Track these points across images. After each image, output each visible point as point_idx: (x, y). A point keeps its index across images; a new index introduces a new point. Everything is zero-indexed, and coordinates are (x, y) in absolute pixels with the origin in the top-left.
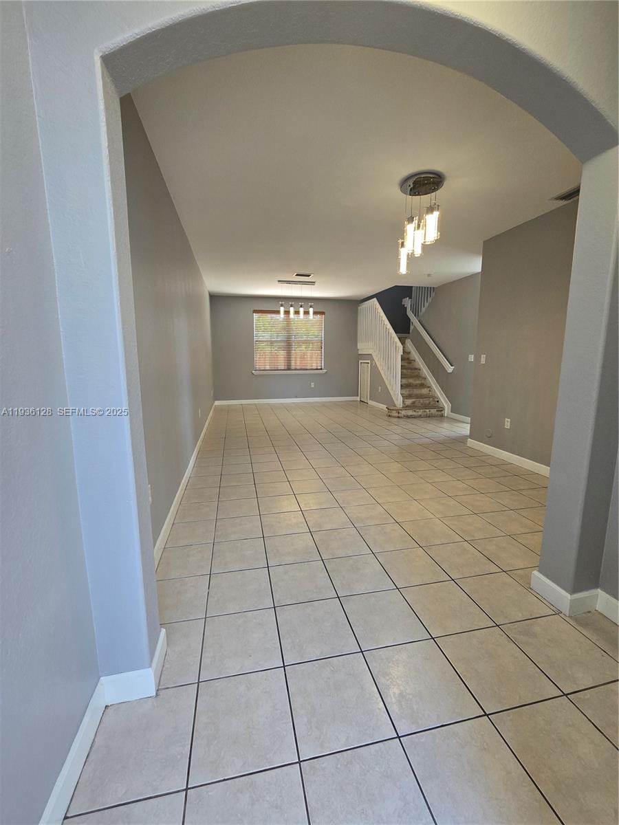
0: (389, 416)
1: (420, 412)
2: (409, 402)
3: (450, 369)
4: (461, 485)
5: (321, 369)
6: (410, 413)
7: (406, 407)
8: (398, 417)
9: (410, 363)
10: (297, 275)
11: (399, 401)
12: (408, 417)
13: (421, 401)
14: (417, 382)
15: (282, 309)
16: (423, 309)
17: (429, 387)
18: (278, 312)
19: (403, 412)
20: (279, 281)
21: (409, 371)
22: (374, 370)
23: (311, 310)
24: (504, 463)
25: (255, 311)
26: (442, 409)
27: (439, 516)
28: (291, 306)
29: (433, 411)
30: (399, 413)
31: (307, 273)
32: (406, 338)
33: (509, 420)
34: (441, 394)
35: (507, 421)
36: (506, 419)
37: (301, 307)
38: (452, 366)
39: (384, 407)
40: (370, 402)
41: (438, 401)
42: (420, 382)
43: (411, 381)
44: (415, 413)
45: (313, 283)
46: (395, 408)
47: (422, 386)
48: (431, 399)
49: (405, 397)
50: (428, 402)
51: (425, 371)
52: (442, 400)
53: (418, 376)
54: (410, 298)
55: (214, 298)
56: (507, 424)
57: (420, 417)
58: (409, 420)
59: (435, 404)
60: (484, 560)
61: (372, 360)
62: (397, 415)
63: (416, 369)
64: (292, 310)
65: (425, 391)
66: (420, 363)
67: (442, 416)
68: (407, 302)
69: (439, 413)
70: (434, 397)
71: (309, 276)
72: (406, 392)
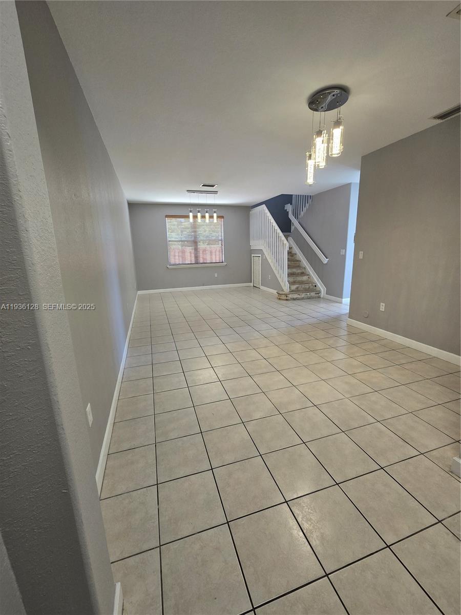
0: (279, 299)
1: (303, 295)
2: (294, 287)
3: (325, 261)
4: (355, 363)
5: (222, 262)
6: (295, 296)
7: (292, 291)
8: (287, 300)
9: (292, 256)
10: (203, 186)
11: (286, 287)
12: (294, 299)
13: (303, 286)
14: (299, 271)
15: (191, 215)
16: (302, 213)
17: (308, 275)
18: (188, 217)
19: (290, 296)
20: (188, 191)
21: (292, 262)
22: (265, 262)
23: (215, 215)
24: (381, 339)
25: (167, 216)
26: (319, 292)
27: (348, 396)
28: (199, 212)
29: (313, 294)
30: (287, 296)
31: (211, 183)
32: (289, 236)
33: (384, 304)
34: (318, 280)
35: (382, 305)
36: (382, 304)
37: (207, 212)
38: (327, 258)
39: (275, 292)
40: (262, 287)
41: (315, 286)
42: (301, 271)
43: (294, 270)
44: (299, 296)
45: (216, 192)
46: (283, 293)
47: (303, 274)
48: (310, 284)
49: (291, 283)
50: (308, 287)
51: (305, 262)
52: (319, 285)
53: (299, 267)
54: (291, 204)
55: (132, 205)
56: (382, 307)
57: (303, 299)
58: (295, 302)
59: (314, 288)
60: (401, 442)
61: (263, 254)
62: (285, 298)
63: (298, 261)
64: (199, 215)
65: (305, 278)
66: (300, 256)
67: (319, 297)
68: (289, 208)
69: (317, 295)
70: (312, 283)
71: (213, 186)
72: (292, 280)
